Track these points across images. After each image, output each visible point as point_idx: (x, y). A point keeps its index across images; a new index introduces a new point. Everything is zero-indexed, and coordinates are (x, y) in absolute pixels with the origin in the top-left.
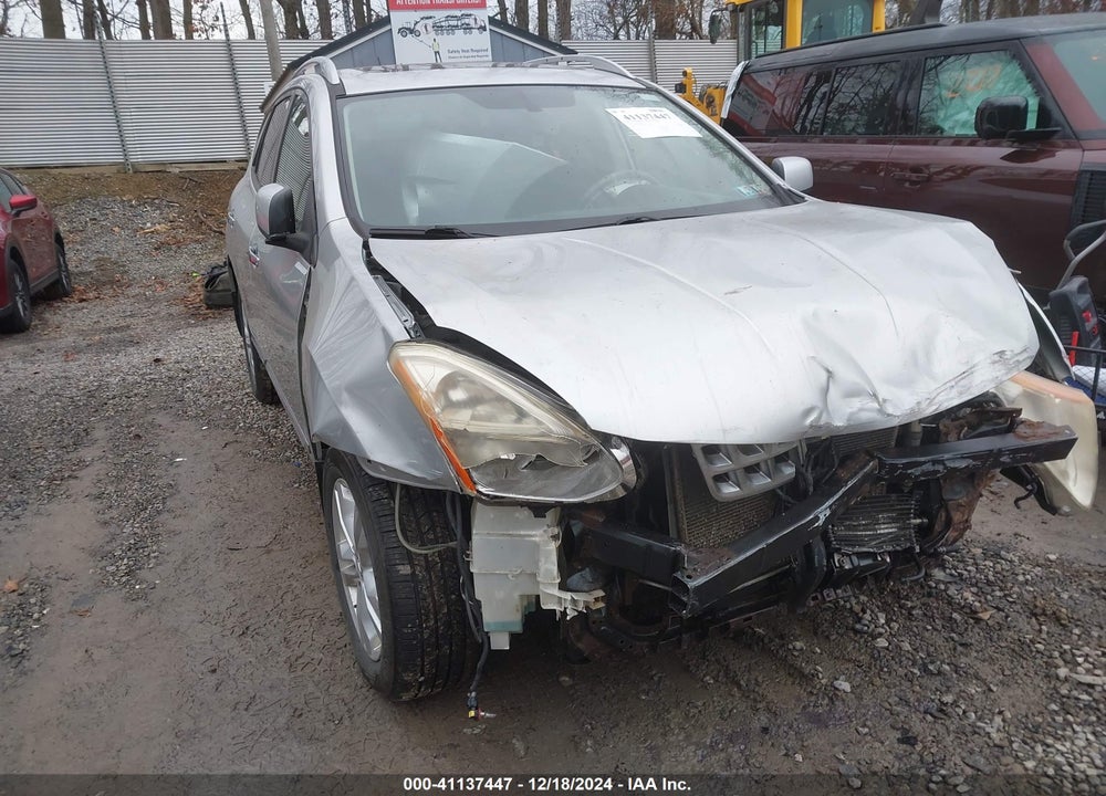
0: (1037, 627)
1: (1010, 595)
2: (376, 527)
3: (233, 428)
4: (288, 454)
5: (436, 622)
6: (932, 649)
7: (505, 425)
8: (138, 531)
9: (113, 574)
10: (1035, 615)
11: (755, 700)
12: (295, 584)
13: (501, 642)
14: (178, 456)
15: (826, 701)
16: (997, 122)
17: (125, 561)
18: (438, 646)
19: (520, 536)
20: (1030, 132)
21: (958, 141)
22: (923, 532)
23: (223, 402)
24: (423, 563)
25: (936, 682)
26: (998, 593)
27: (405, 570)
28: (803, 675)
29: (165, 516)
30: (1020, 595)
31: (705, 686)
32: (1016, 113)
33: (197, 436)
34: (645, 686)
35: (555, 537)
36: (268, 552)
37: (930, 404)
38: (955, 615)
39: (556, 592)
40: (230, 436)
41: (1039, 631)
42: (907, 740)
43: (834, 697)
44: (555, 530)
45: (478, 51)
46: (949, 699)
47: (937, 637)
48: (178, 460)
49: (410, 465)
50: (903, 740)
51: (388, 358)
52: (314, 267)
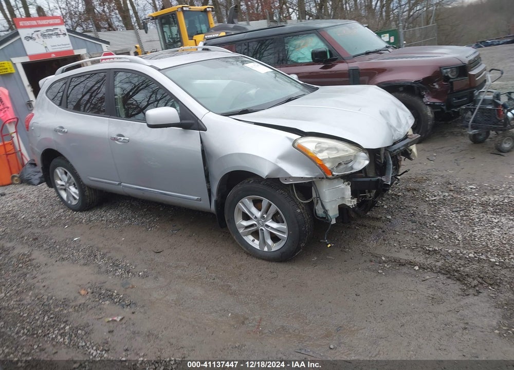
3: (81, 223)
5: (308, 225)
6: (397, 205)
7: (334, 154)
9: (122, 275)
10: (409, 191)
13: (334, 222)
14: (73, 238)
16: (318, 57)
18: (308, 233)
20: (329, 59)
24: (301, 208)
25: (405, 210)
27: (299, 211)
28: (377, 219)
29: (109, 254)
32: (324, 54)
33: (68, 230)
35: (349, 184)
36: (175, 248)
39: (350, 200)
40: (86, 226)
41: (414, 194)
42: (414, 222)
43: (389, 220)
44: (347, 183)
45: (65, 45)
46: (412, 212)
47: (394, 202)
48: (75, 239)
49: (307, 175)
50: (413, 223)
51: (293, 145)
52: (206, 130)
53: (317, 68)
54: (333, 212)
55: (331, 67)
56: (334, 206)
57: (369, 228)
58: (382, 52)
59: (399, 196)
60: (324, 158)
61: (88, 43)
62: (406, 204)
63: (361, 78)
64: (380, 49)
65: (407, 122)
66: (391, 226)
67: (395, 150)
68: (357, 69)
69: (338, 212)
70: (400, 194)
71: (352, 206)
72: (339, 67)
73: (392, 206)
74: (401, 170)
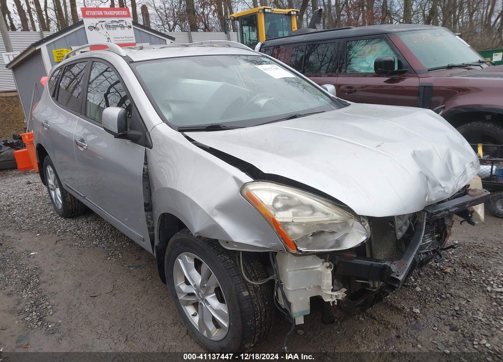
0: (468, 272)
1: (451, 260)
2: (227, 274)
3: (55, 233)
4: (94, 243)
5: (261, 317)
6: (437, 288)
7: (306, 217)
8: (32, 295)
9: (31, 321)
10: (465, 267)
11: (385, 324)
12: (139, 309)
13: (300, 321)
14: (31, 252)
15: (413, 319)
16: (382, 67)
17: (34, 313)
18: (261, 328)
19: (311, 269)
20: (396, 71)
21: (365, 75)
22: (438, 239)
23: (41, 220)
24: (253, 289)
25: (447, 302)
26: (446, 260)
27: (246, 293)
28: (398, 309)
29: (43, 286)
30: (455, 260)
31: (361, 322)
32: (390, 64)
33: (36, 239)
34: (336, 327)
35: (330, 267)
36: (114, 295)
37: (457, 187)
38: (437, 272)
39: (330, 292)
40: (55, 238)
41: (470, 273)
42: (454, 329)
43: (415, 316)
44: (328, 264)
45: (128, 38)
46: (457, 308)
47: (436, 283)
48: (32, 254)
49: (256, 242)
50: (452, 330)
51: (241, 191)
52: (151, 148)
53: (381, 81)
54: (299, 308)
55: (397, 81)
56: (301, 298)
57: (380, 323)
58: (471, 67)
59: (446, 273)
60: (285, 220)
61: (153, 37)
62: (452, 291)
63: (434, 99)
64: (470, 63)
65: (465, 172)
66: (414, 327)
67: (441, 211)
68: (430, 87)
69: (308, 307)
70: (448, 270)
71: (333, 302)
72: (410, 82)
73: (429, 289)
74: (450, 240)
